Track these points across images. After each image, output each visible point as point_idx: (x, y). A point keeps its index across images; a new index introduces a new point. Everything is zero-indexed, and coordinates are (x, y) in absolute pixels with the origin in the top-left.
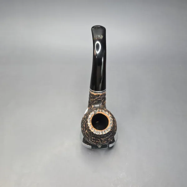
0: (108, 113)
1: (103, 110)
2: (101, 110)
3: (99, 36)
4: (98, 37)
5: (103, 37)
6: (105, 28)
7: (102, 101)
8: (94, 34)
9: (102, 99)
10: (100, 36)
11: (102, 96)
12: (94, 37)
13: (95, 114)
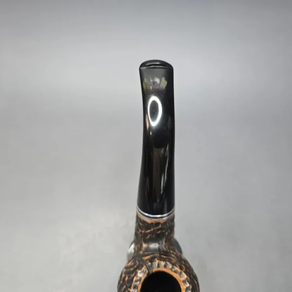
0: (179, 270)
1: (168, 263)
2: (163, 263)
3: (157, 80)
4: (154, 83)
5: (167, 85)
6: (173, 66)
7: (167, 233)
8: (145, 75)
9: (166, 231)
10: (160, 81)
11: (165, 223)
12: (145, 80)
13: (148, 274)
